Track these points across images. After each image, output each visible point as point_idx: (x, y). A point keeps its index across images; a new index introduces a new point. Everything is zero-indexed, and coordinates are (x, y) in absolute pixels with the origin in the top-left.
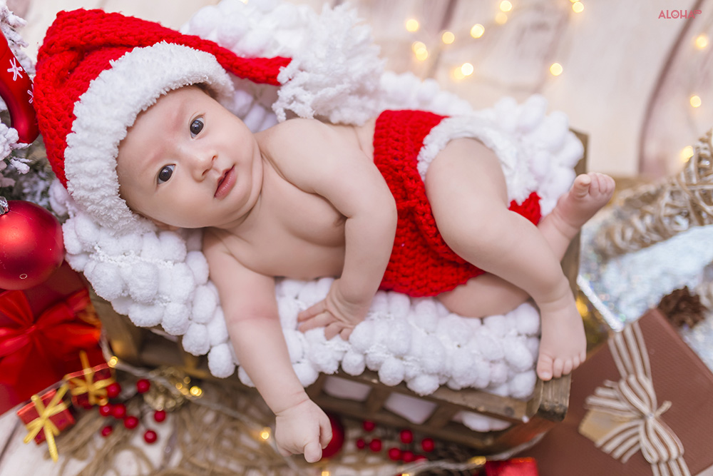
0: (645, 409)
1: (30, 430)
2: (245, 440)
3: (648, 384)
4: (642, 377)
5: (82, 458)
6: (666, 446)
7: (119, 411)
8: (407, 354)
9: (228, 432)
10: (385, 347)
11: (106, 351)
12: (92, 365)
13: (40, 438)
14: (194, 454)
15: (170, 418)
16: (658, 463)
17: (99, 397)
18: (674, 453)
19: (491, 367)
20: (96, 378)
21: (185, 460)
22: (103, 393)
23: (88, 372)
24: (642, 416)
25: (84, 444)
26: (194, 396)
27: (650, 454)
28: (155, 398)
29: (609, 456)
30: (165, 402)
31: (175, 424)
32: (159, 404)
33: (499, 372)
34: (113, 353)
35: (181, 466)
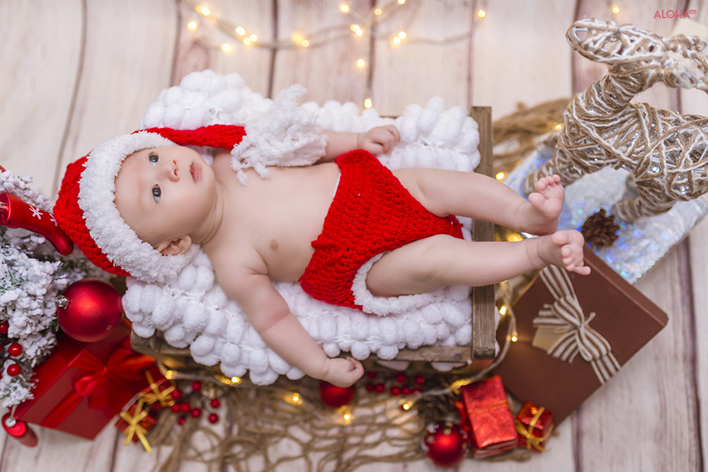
0: (576, 321)
1: (127, 435)
2: (282, 406)
3: (576, 303)
4: (569, 297)
5: (169, 444)
6: (597, 347)
7: (185, 407)
8: (368, 336)
9: (267, 402)
10: (348, 336)
11: (163, 370)
12: (155, 381)
13: (136, 439)
14: (246, 424)
15: (223, 402)
16: (594, 359)
17: (167, 401)
18: (604, 351)
19: (435, 328)
20: (161, 389)
21: (241, 430)
22: (169, 397)
23: (154, 386)
24: (576, 327)
25: (168, 434)
26: (235, 384)
27: (586, 355)
28: (208, 391)
29: (559, 359)
30: (215, 393)
31: (228, 405)
32: (211, 394)
33: (442, 330)
34: (168, 368)
35: (239, 434)
